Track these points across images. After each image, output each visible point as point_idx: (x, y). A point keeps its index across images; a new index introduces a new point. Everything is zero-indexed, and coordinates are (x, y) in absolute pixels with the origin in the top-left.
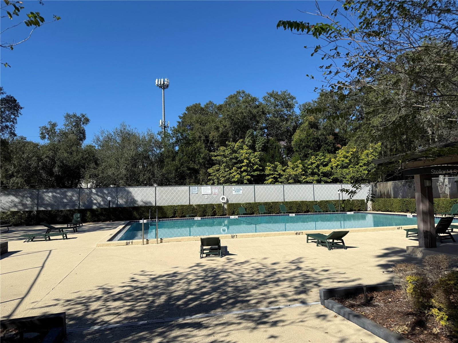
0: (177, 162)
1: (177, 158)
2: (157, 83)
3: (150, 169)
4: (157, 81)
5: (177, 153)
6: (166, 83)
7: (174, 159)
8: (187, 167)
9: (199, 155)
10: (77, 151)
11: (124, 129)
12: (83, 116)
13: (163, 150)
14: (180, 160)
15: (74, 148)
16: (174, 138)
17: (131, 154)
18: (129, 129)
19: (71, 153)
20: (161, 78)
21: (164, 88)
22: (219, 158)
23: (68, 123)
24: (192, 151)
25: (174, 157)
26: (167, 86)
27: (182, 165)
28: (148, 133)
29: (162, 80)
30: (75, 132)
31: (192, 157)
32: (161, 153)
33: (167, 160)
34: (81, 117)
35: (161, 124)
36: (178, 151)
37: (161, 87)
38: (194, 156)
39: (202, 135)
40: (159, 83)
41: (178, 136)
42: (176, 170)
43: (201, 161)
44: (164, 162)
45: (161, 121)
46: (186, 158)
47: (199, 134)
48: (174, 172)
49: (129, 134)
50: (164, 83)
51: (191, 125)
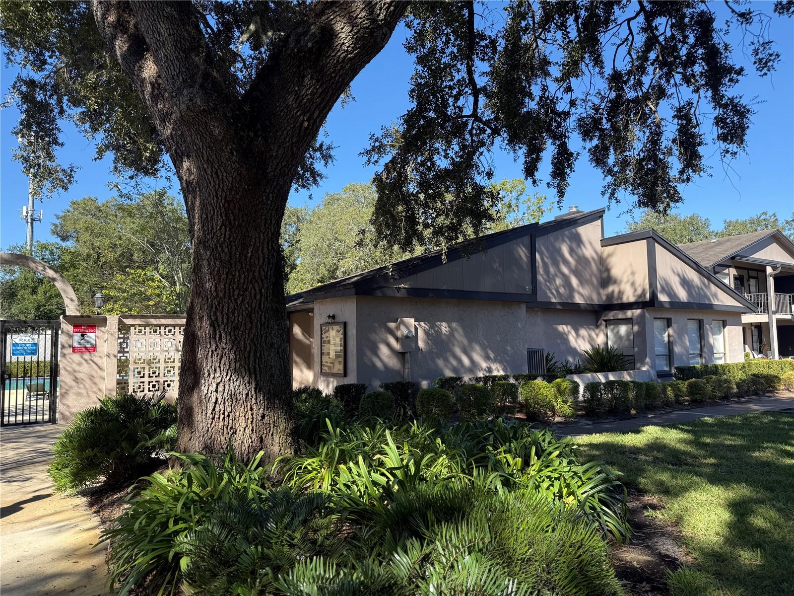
0: (40, 296)
1: (40, 290)
7: (34, 292)
14: (45, 293)
25: (36, 287)
33: (22, 292)
35: (24, 214)
39: (92, 252)
42: (38, 309)
44: (17, 295)
45: (25, 208)
47: (87, 251)
48: (33, 310)
51: (76, 231)
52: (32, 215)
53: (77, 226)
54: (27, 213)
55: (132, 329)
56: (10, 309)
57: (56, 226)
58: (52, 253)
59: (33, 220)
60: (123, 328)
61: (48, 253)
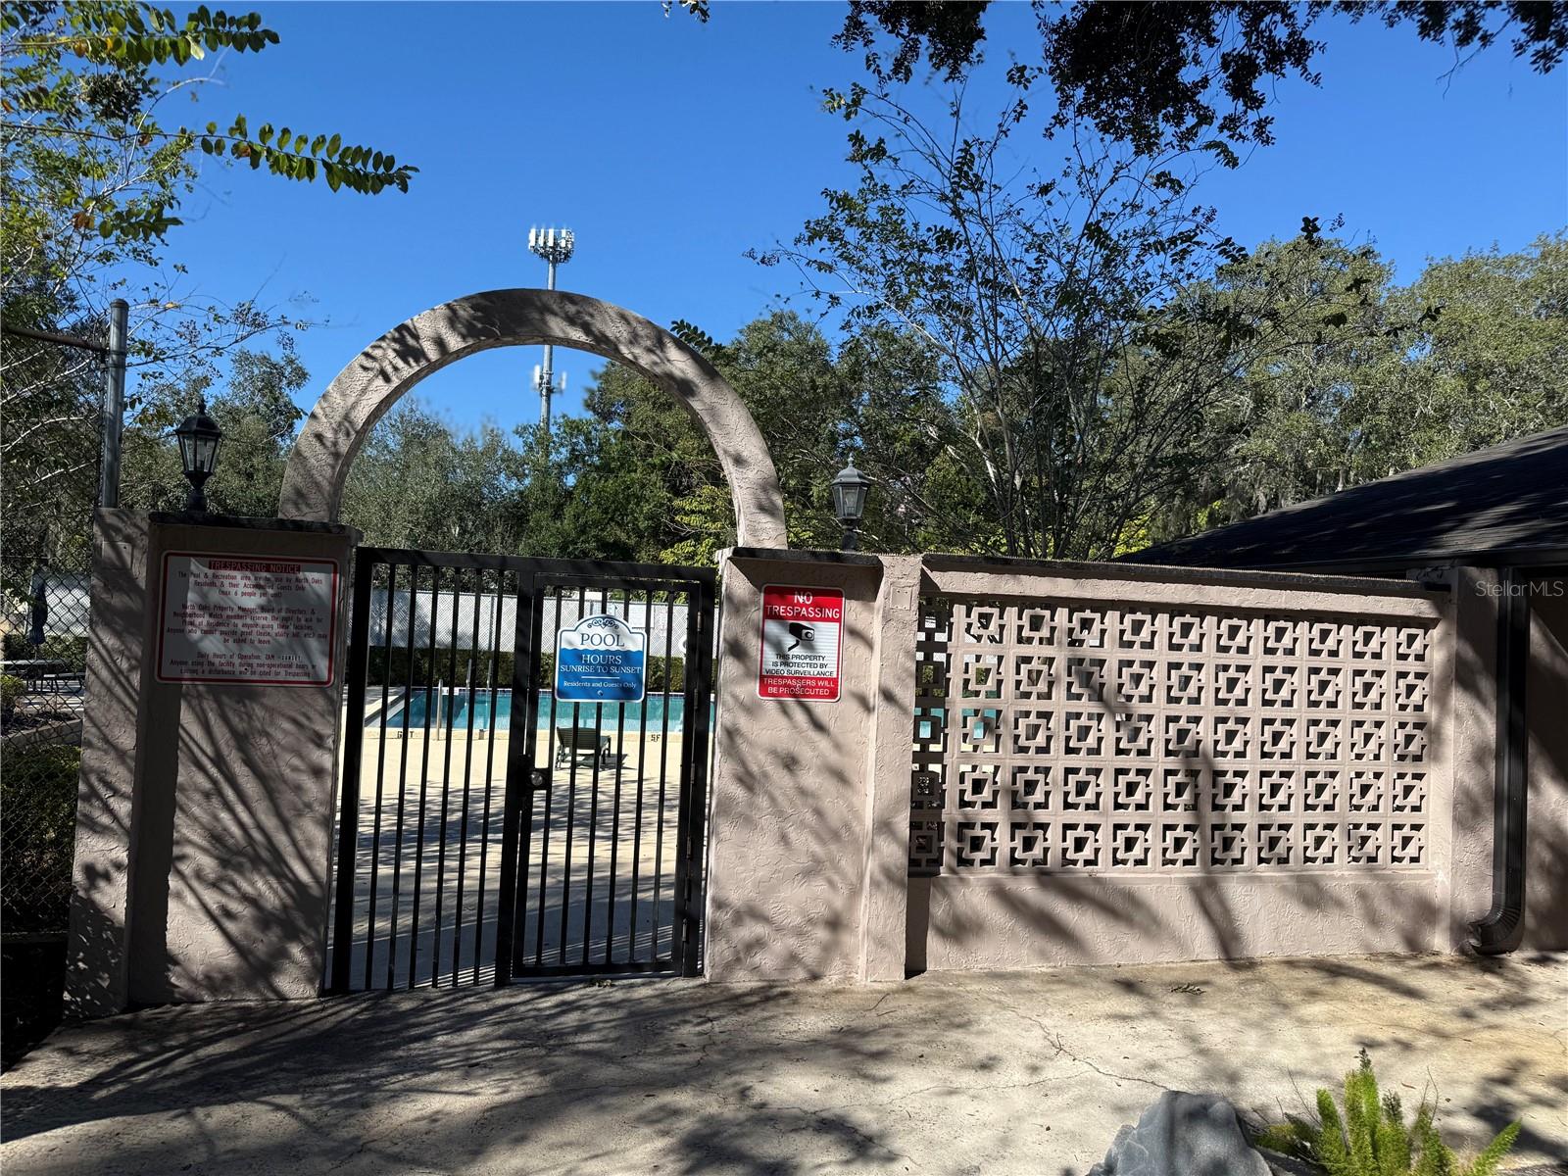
0: (567, 524)
1: (569, 511)
2: (532, 243)
3: (480, 542)
4: (532, 236)
5: (569, 494)
6: (563, 244)
7: (557, 515)
8: (598, 539)
9: (637, 504)
10: (268, 468)
11: (412, 410)
12: (291, 362)
13: (527, 481)
14: (577, 517)
15: (257, 461)
16: (563, 450)
17: (427, 494)
18: (427, 412)
19: (250, 476)
20: (548, 228)
21: (555, 262)
22: (695, 520)
23: (241, 379)
24: (616, 493)
25: (561, 507)
26: (567, 256)
27: (583, 532)
28: (484, 427)
29: (551, 232)
30: (262, 408)
31: (616, 509)
32: (521, 493)
33: (537, 514)
34: (283, 363)
35: (537, 380)
36: (575, 487)
37: (545, 256)
38: (622, 509)
40: (541, 242)
41: (576, 444)
42: (563, 548)
43: (643, 525)
44: (528, 521)
45: (537, 369)
46: (595, 514)
49: (425, 427)
50: (556, 244)
51: (628, 403)
52: (549, 382)
53: (629, 392)
54: (541, 378)
55: (959, 610)
56: (516, 546)
57: (592, 392)
58: (588, 441)
59: (550, 391)
60: (934, 605)
61: (582, 438)
